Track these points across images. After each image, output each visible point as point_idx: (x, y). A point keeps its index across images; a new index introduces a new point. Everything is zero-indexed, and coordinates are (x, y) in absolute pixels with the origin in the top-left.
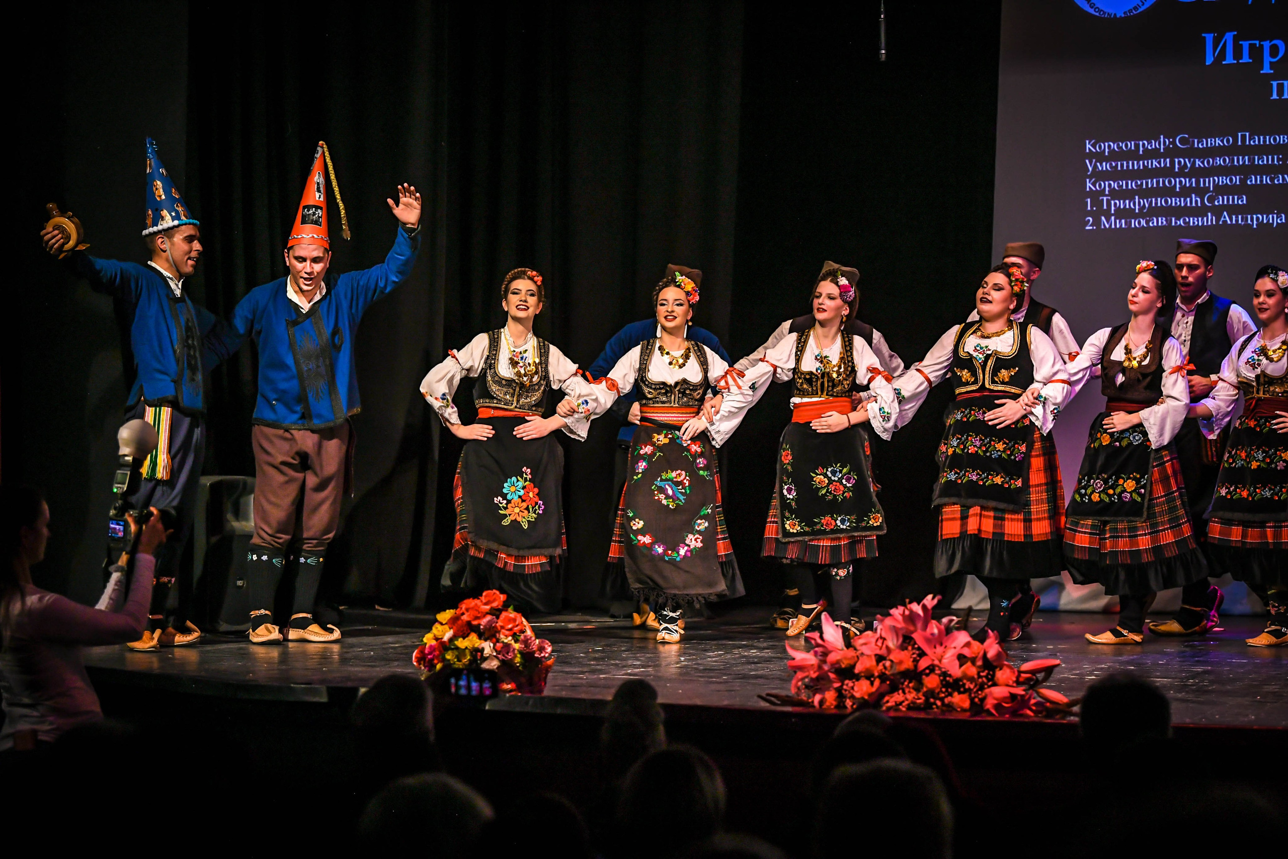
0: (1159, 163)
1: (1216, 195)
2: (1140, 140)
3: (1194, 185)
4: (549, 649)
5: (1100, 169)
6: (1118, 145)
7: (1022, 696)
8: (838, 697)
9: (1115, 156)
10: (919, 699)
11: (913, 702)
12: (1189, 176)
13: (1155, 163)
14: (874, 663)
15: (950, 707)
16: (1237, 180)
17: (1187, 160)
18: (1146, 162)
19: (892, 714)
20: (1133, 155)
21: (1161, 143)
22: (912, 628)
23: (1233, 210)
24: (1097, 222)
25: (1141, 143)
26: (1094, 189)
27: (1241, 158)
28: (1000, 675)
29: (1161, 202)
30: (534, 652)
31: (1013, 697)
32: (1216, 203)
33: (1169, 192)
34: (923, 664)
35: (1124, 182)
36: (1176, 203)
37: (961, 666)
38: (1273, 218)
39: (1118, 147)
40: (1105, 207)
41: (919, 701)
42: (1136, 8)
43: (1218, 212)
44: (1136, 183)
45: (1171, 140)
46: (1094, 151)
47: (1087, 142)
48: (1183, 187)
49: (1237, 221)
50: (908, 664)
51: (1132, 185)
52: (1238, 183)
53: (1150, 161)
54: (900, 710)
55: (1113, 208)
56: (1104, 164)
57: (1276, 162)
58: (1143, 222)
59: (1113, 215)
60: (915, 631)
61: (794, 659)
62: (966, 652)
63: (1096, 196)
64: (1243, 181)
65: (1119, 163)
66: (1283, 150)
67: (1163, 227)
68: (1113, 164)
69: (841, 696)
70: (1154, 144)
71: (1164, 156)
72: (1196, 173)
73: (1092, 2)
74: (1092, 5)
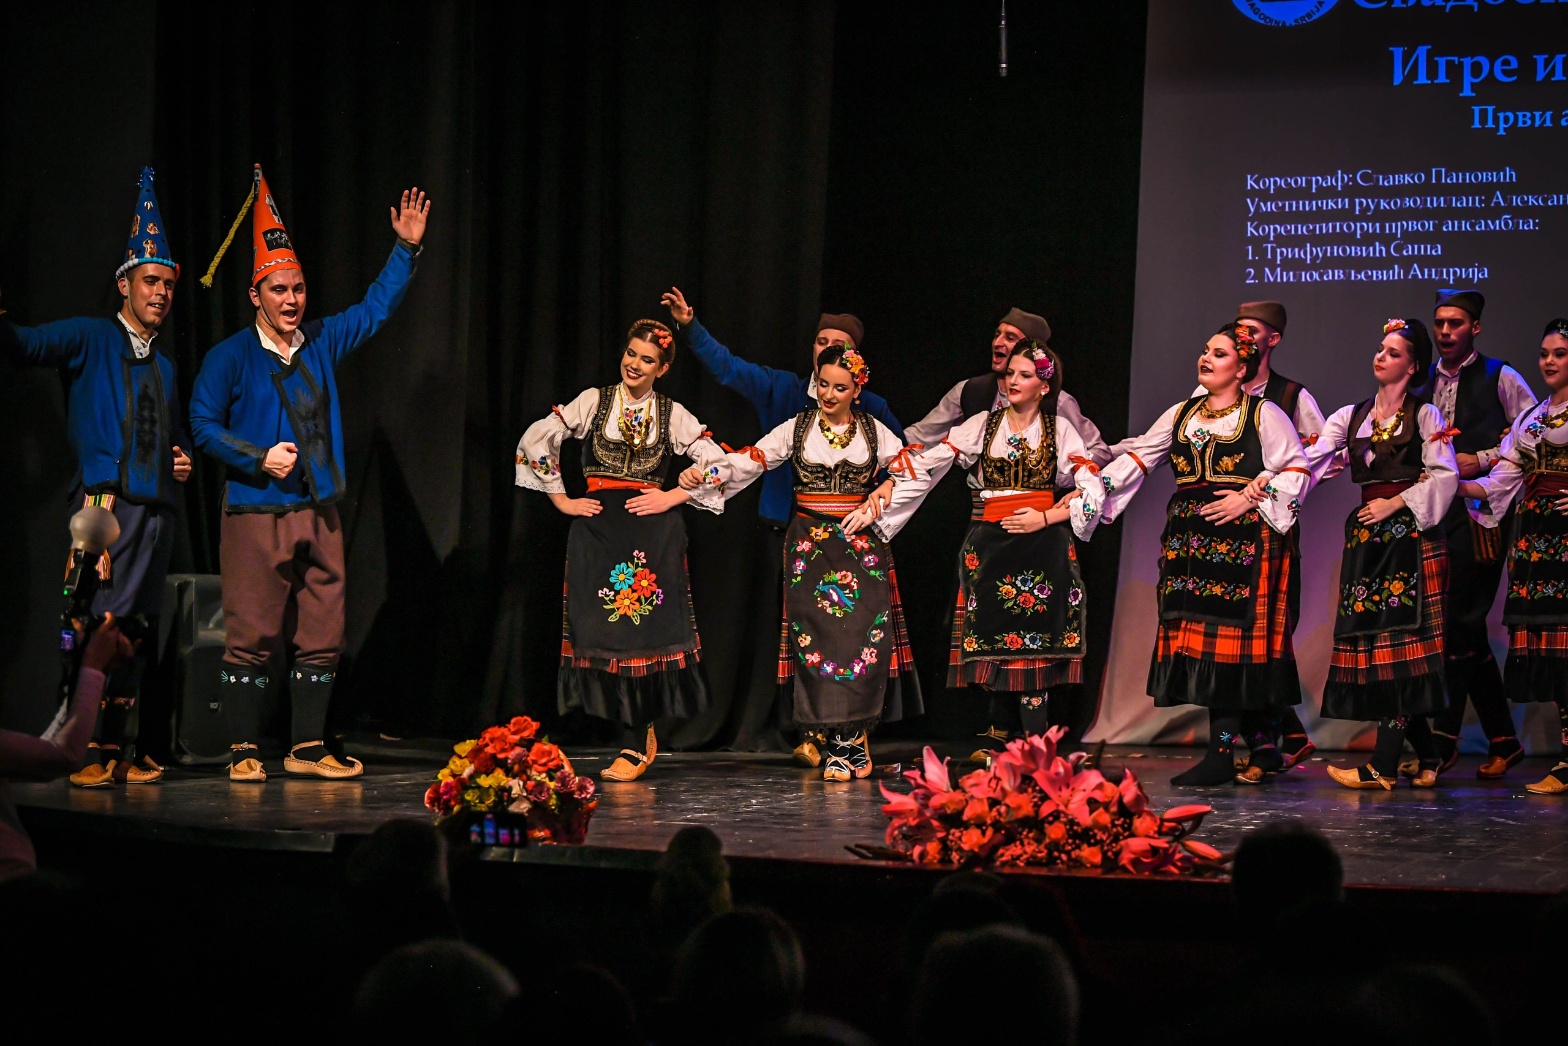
0: (1336, 203)
1: (1404, 244)
2: (1312, 176)
3: (1378, 231)
4: (592, 789)
5: (1264, 209)
6: (1286, 181)
7: (1165, 849)
8: (942, 849)
9: (1282, 194)
10: (1040, 852)
11: (1033, 856)
12: (1372, 219)
13: (1330, 203)
14: (986, 808)
15: (1078, 863)
16: (1430, 225)
17: (1370, 201)
18: (1320, 202)
19: (1007, 870)
20: (1304, 194)
21: (1339, 180)
22: (1032, 766)
23: (1425, 262)
24: (1260, 275)
25: (1314, 179)
26: (1256, 234)
27: (1435, 198)
28: (1140, 824)
29: (1338, 251)
30: (573, 793)
31: (1154, 850)
32: (1405, 253)
33: (1348, 239)
34: (1046, 809)
35: (1293, 226)
36: (1356, 253)
37: (1091, 812)
38: (1473, 272)
39: (1286, 183)
40: (1269, 257)
41: (1039, 855)
42: (1309, 15)
43: (1406, 263)
44: (1308, 227)
45: (1351, 176)
46: (1257, 187)
47: (1249, 177)
48: (1365, 234)
49: (1430, 275)
51: (1302, 230)
52: (1431, 229)
53: (1325, 201)
54: (1018, 866)
55: (1279, 258)
56: (1269, 203)
57: (1477, 205)
58: (1316, 276)
59: (1279, 266)
60: (1036, 769)
61: (889, 803)
62: (1098, 795)
63: (1259, 243)
64: (1437, 227)
65: (1287, 203)
66: (1487, 190)
67: (1340, 281)
68: (1280, 204)
69: (945, 848)
70: (1330, 181)
71: (1342, 195)
72: (1381, 216)
73: (1256, 6)
74: (1256, 11)
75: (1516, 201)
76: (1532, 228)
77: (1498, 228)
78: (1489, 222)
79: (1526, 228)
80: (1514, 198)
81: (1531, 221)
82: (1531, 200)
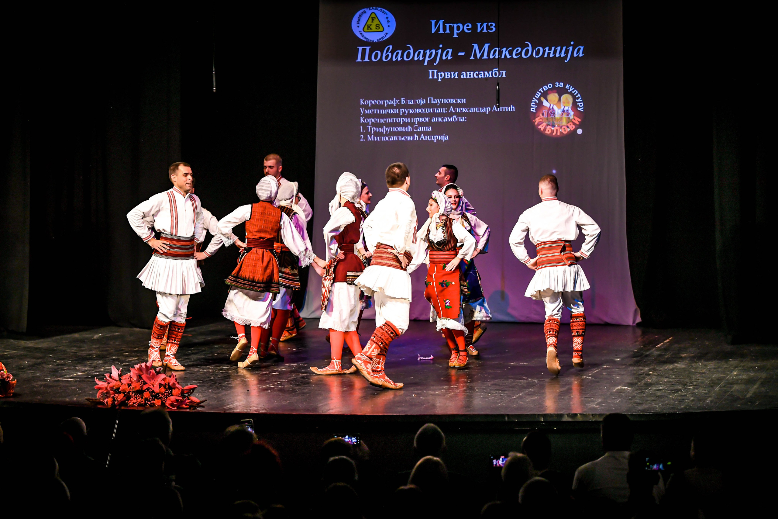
0: (394, 111)
1: (419, 126)
3: (409, 121)
4: (11, 377)
5: (367, 112)
6: (375, 101)
7: (181, 400)
8: (113, 400)
9: (374, 107)
11: (140, 403)
12: (407, 117)
13: (392, 111)
14: (127, 387)
15: (152, 405)
16: (427, 119)
17: (406, 110)
18: (388, 110)
19: (132, 408)
20: (382, 107)
21: (395, 102)
22: (141, 373)
23: (426, 133)
24: (366, 137)
25: (386, 101)
26: (364, 122)
27: (429, 109)
28: (174, 392)
29: (395, 129)
30: (5, 379)
31: (178, 400)
32: (418, 130)
33: (398, 125)
34: (145, 387)
35: (378, 119)
36: (401, 130)
37: (159, 388)
38: (443, 137)
39: (375, 103)
40: (369, 131)
41: (142, 402)
42: (382, 38)
43: (419, 134)
44: (384, 120)
45: (399, 101)
46: (364, 104)
47: (361, 100)
48: (404, 122)
49: (427, 138)
50: (138, 388)
51: (382, 121)
52: (428, 121)
53: (390, 110)
54: (134, 406)
55: (373, 131)
56: (369, 110)
57: (444, 112)
58: (387, 138)
59: (373, 134)
61: (98, 385)
62: (163, 383)
63: (365, 125)
64: (430, 120)
65: (375, 110)
66: (448, 106)
67: (395, 141)
68: (373, 111)
69: (114, 400)
70: (391, 103)
71: (396, 108)
72: (410, 116)
73: (363, 34)
74: (363, 36)
75: (458, 110)
76: (464, 120)
77: (452, 121)
78: (449, 118)
79: (462, 121)
80: (457, 109)
81: (464, 118)
82: (464, 110)
